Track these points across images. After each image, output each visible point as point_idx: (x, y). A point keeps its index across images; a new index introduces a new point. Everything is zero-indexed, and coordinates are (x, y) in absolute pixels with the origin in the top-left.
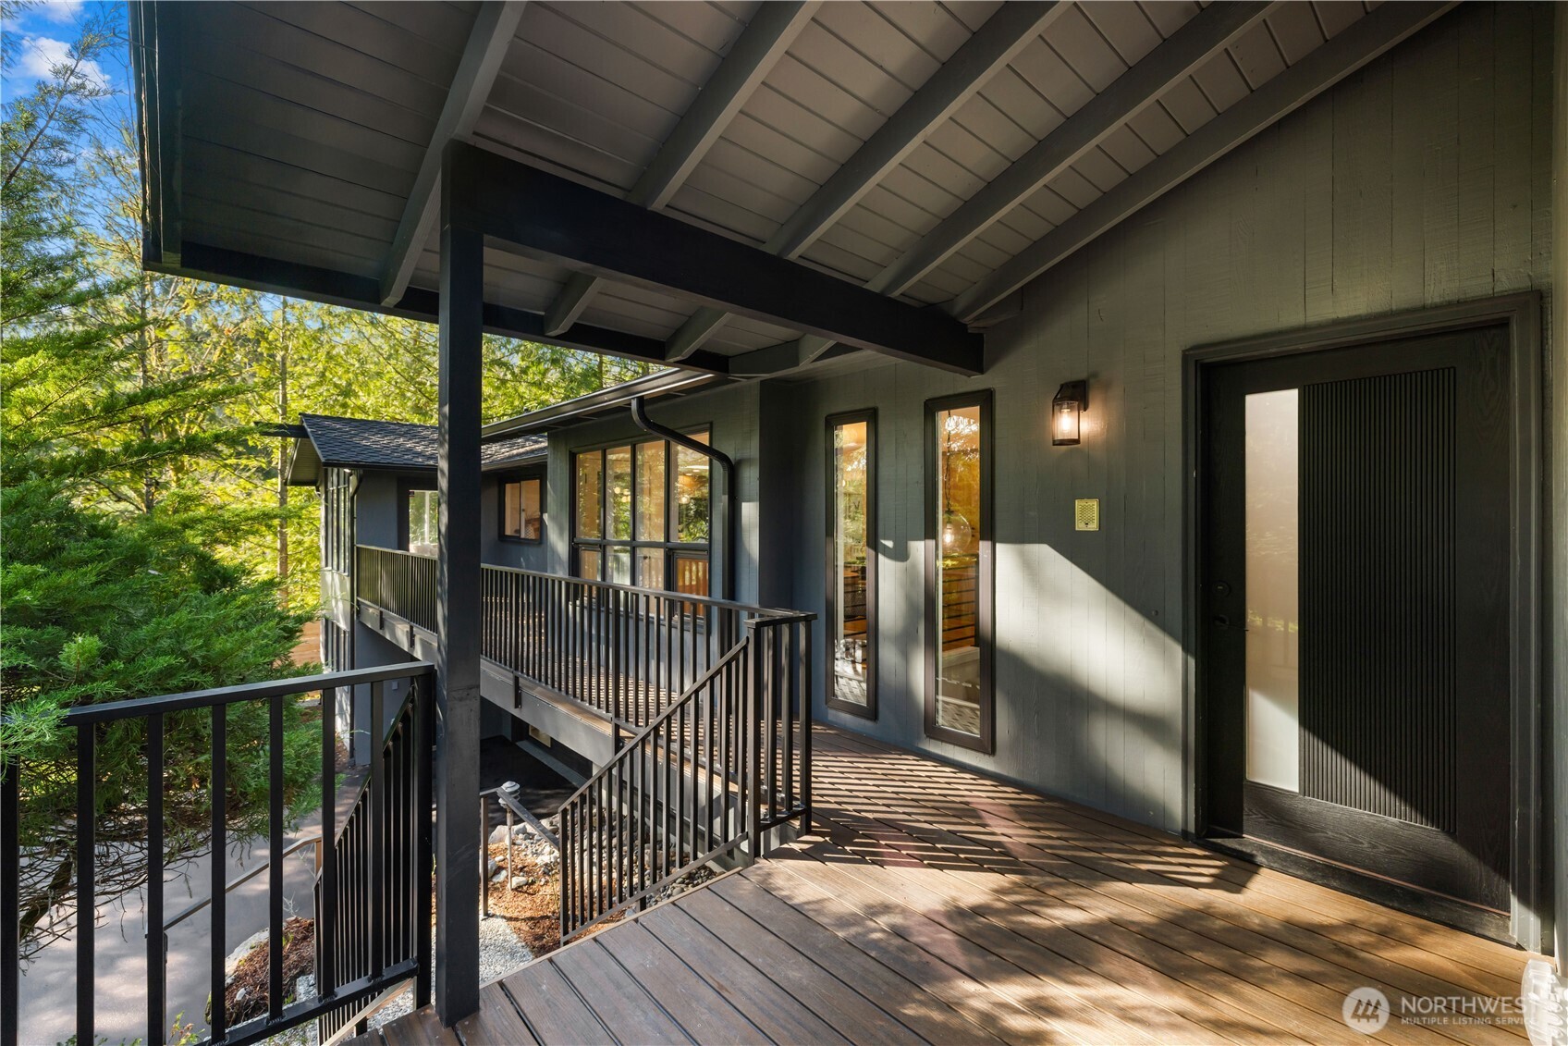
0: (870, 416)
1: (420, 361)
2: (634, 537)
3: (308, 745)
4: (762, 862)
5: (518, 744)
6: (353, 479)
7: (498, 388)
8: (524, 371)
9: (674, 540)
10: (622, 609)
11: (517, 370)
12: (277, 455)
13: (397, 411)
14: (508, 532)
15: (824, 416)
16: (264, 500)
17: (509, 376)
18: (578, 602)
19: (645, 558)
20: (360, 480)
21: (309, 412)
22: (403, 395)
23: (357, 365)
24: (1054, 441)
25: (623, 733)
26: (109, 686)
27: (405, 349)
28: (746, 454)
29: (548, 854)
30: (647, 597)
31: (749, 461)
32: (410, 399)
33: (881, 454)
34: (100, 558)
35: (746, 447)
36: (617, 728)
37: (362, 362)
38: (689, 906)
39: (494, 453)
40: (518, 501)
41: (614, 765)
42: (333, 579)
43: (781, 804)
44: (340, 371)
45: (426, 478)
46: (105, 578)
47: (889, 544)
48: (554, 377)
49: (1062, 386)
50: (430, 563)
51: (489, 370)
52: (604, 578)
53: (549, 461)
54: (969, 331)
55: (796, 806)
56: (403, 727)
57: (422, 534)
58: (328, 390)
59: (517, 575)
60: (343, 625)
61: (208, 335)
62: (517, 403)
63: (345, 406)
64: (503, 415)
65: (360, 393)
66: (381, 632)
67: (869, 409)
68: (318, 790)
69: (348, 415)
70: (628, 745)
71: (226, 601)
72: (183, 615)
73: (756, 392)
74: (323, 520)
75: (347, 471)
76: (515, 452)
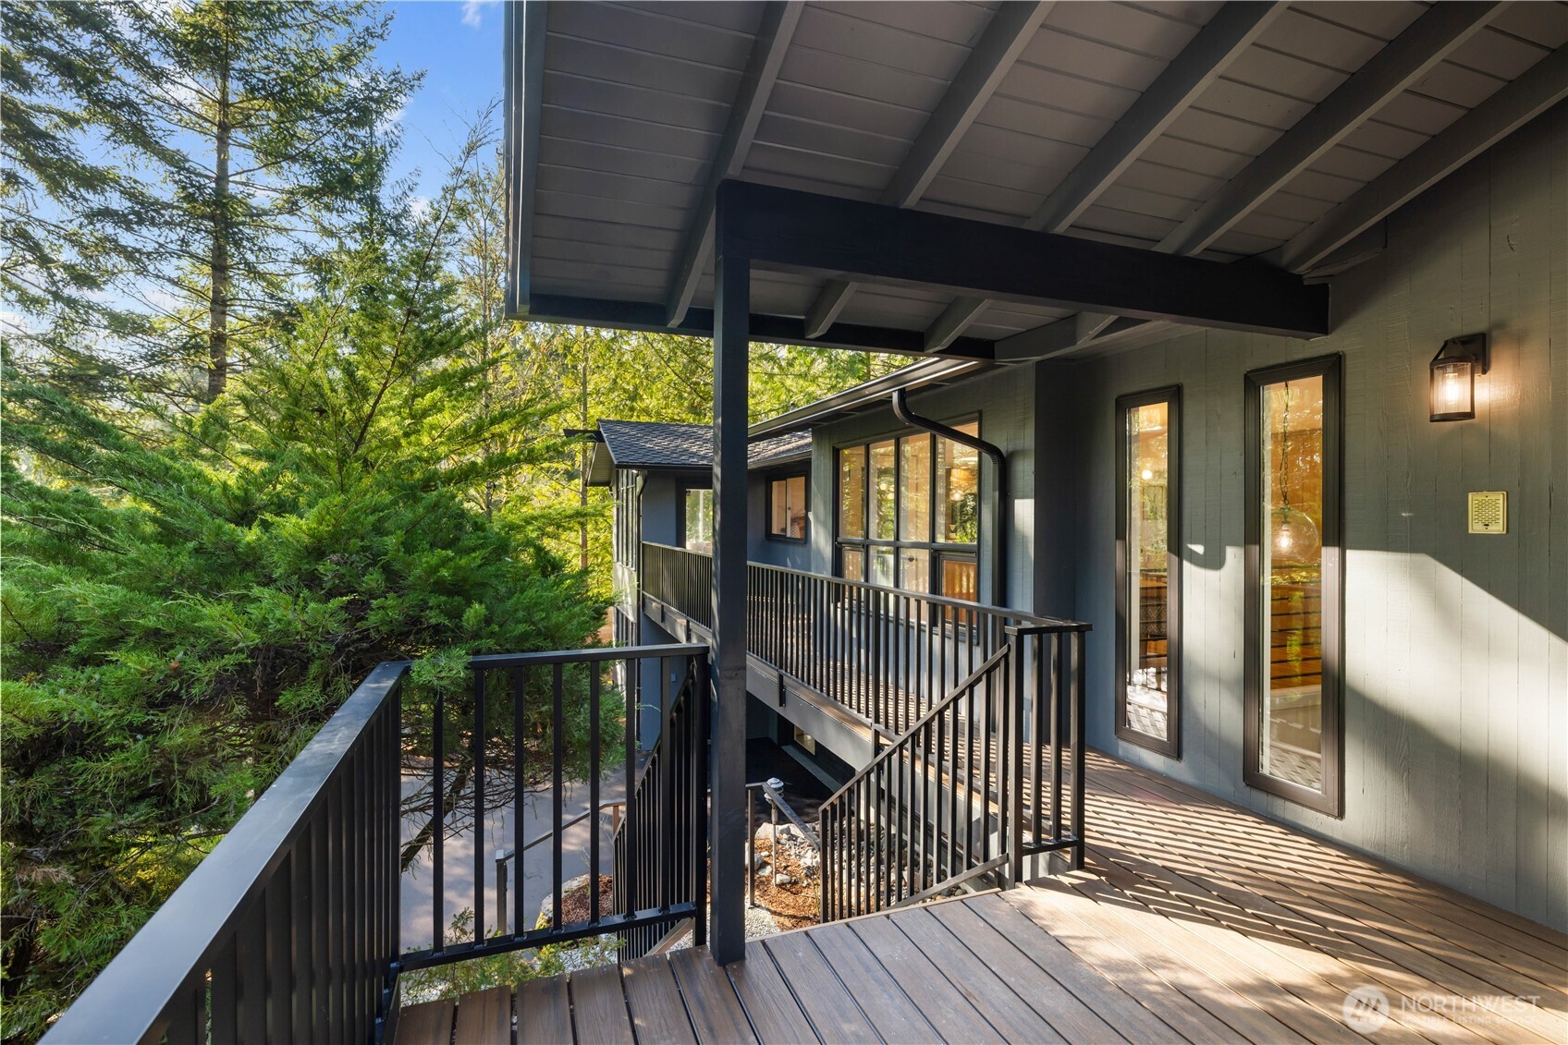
0: (1173, 396)
1: (695, 361)
2: (897, 538)
3: (612, 711)
4: (1023, 888)
5: (784, 748)
6: (640, 480)
7: (766, 383)
8: (790, 364)
9: (941, 539)
10: (882, 612)
11: (783, 363)
12: (579, 458)
13: (676, 411)
14: (775, 531)
15: (1115, 397)
16: (569, 500)
17: (776, 370)
18: (839, 605)
19: (911, 560)
20: (645, 481)
21: (604, 417)
22: (681, 397)
23: (643, 370)
24: (1432, 416)
25: (883, 740)
26: (491, 642)
27: (683, 351)
28: (1019, 445)
29: (811, 858)
30: (908, 600)
31: (1023, 453)
32: (686, 399)
33: (1186, 439)
34: (482, 546)
35: (1020, 436)
36: (877, 734)
37: (647, 367)
38: (942, 914)
39: (761, 453)
40: (786, 497)
41: (872, 770)
42: (623, 574)
43: (1048, 833)
44: (628, 376)
45: (701, 477)
46: (486, 562)
47: (1199, 549)
48: (820, 367)
49: (1446, 343)
50: (705, 561)
51: (758, 365)
52: (867, 580)
53: (813, 457)
54: (1305, 283)
55: (1065, 836)
56: (685, 701)
57: (697, 532)
58: (619, 396)
59: (782, 573)
60: (632, 618)
61: (528, 353)
62: (783, 397)
63: (632, 409)
64: (771, 410)
65: (645, 396)
66: (662, 625)
67: (1171, 387)
68: (622, 749)
69: (634, 419)
70: (887, 750)
71: (558, 583)
72: (531, 593)
73: (1032, 375)
74: (615, 518)
75: (635, 472)
76: (781, 449)
